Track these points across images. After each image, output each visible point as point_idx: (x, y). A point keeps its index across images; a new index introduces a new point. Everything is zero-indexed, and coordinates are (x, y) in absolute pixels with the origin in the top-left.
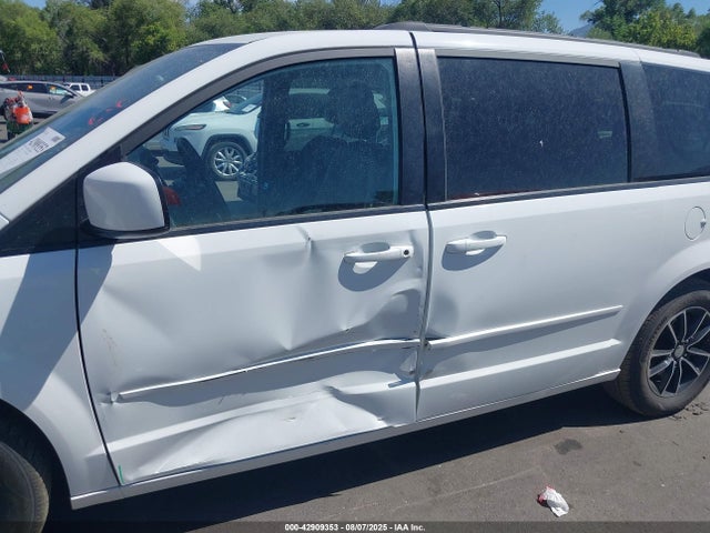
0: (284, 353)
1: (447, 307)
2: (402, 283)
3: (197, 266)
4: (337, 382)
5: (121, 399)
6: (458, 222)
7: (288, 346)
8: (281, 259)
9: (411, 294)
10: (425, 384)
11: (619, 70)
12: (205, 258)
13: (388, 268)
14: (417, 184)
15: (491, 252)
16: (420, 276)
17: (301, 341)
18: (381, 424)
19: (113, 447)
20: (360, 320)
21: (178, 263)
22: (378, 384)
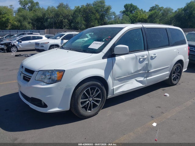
0: (132, 73)
1: (151, 65)
2: (146, 62)
3: (124, 59)
4: (136, 79)
5: (116, 80)
6: (152, 52)
7: (133, 72)
8: (133, 58)
9: (147, 64)
10: (148, 78)
11: (166, 29)
12: (125, 59)
13: (144, 59)
14: (146, 47)
15: (155, 57)
16: (148, 61)
17: (134, 71)
18: (142, 85)
19: (114, 87)
20: (140, 68)
21: (122, 59)
22: (141, 79)
